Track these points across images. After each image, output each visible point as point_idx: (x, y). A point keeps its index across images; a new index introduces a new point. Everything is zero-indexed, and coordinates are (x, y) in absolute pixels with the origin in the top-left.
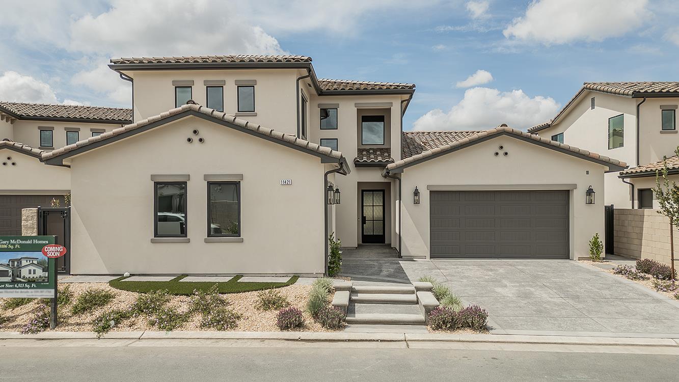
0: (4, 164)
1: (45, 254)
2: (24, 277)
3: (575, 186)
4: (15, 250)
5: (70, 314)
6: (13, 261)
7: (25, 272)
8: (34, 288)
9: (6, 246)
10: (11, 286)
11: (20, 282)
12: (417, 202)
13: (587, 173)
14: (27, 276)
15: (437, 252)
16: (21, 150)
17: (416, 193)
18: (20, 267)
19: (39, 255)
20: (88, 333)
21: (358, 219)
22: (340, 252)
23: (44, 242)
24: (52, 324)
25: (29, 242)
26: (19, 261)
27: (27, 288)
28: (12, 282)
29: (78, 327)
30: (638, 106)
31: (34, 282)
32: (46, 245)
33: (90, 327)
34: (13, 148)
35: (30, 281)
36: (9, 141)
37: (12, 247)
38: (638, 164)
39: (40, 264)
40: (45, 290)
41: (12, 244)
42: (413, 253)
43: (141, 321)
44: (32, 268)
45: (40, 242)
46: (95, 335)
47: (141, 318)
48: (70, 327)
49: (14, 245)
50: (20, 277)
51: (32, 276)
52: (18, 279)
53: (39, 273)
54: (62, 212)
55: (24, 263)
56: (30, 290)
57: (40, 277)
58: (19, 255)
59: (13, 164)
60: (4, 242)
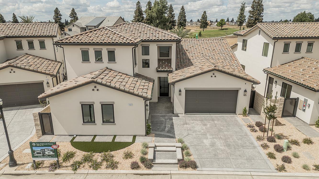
0: (10, 72)
1: (53, 148)
2: (46, 154)
3: (240, 89)
4: (42, 146)
5: (63, 162)
6: (42, 150)
7: (46, 153)
8: (50, 157)
9: (39, 145)
10: (43, 157)
11: (45, 156)
12: (180, 95)
13: (246, 84)
14: (48, 154)
15: (188, 111)
16: (17, 67)
17: (180, 91)
18: (44, 151)
19: (51, 148)
20: (70, 171)
21: (158, 87)
22: (151, 127)
23: (52, 144)
24: (58, 167)
25: (46, 144)
26: (44, 149)
27: (48, 157)
28: (43, 156)
29: (66, 168)
30: (275, 42)
31: (50, 156)
32: (53, 145)
33: (70, 168)
34: (13, 66)
35: (49, 156)
36: (10, 63)
37: (41, 146)
38: (271, 66)
39: (51, 151)
40: (54, 158)
41: (41, 145)
42: (178, 112)
43: (87, 165)
44: (49, 152)
45: (50, 144)
46: (73, 172)
47: (86, 163)
48: (64, 168)
49: (42, 145)
50: (45, 154)
51: (49, 154)
52: (45, 155)
53: (51, 153)
54: (48, 114)
55: (46, 150)
56: (49, 158)
57: (52, 154)
58: (44, 148)
59: (14, 72)
60: (38, 144)
